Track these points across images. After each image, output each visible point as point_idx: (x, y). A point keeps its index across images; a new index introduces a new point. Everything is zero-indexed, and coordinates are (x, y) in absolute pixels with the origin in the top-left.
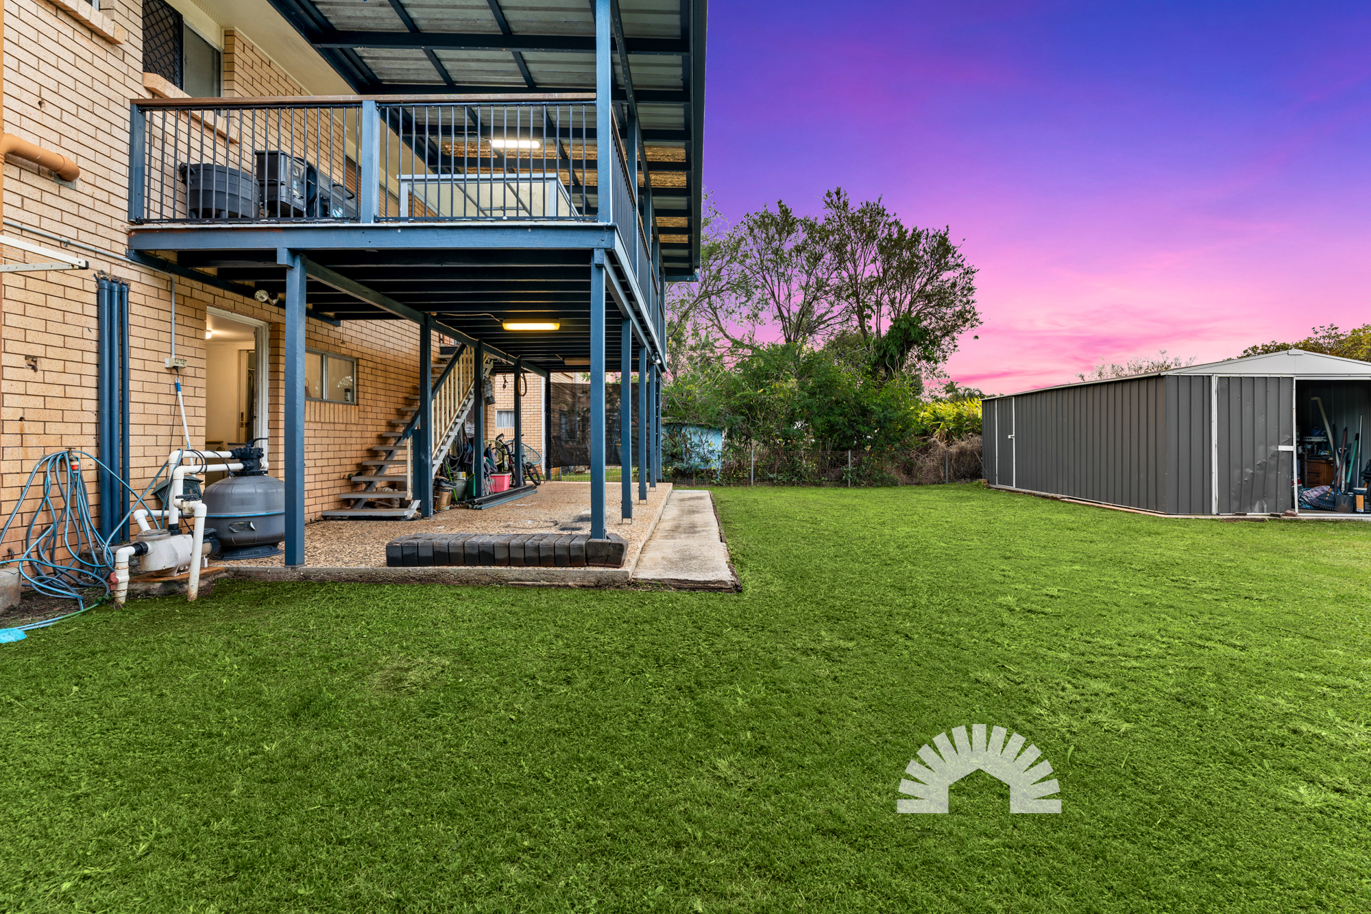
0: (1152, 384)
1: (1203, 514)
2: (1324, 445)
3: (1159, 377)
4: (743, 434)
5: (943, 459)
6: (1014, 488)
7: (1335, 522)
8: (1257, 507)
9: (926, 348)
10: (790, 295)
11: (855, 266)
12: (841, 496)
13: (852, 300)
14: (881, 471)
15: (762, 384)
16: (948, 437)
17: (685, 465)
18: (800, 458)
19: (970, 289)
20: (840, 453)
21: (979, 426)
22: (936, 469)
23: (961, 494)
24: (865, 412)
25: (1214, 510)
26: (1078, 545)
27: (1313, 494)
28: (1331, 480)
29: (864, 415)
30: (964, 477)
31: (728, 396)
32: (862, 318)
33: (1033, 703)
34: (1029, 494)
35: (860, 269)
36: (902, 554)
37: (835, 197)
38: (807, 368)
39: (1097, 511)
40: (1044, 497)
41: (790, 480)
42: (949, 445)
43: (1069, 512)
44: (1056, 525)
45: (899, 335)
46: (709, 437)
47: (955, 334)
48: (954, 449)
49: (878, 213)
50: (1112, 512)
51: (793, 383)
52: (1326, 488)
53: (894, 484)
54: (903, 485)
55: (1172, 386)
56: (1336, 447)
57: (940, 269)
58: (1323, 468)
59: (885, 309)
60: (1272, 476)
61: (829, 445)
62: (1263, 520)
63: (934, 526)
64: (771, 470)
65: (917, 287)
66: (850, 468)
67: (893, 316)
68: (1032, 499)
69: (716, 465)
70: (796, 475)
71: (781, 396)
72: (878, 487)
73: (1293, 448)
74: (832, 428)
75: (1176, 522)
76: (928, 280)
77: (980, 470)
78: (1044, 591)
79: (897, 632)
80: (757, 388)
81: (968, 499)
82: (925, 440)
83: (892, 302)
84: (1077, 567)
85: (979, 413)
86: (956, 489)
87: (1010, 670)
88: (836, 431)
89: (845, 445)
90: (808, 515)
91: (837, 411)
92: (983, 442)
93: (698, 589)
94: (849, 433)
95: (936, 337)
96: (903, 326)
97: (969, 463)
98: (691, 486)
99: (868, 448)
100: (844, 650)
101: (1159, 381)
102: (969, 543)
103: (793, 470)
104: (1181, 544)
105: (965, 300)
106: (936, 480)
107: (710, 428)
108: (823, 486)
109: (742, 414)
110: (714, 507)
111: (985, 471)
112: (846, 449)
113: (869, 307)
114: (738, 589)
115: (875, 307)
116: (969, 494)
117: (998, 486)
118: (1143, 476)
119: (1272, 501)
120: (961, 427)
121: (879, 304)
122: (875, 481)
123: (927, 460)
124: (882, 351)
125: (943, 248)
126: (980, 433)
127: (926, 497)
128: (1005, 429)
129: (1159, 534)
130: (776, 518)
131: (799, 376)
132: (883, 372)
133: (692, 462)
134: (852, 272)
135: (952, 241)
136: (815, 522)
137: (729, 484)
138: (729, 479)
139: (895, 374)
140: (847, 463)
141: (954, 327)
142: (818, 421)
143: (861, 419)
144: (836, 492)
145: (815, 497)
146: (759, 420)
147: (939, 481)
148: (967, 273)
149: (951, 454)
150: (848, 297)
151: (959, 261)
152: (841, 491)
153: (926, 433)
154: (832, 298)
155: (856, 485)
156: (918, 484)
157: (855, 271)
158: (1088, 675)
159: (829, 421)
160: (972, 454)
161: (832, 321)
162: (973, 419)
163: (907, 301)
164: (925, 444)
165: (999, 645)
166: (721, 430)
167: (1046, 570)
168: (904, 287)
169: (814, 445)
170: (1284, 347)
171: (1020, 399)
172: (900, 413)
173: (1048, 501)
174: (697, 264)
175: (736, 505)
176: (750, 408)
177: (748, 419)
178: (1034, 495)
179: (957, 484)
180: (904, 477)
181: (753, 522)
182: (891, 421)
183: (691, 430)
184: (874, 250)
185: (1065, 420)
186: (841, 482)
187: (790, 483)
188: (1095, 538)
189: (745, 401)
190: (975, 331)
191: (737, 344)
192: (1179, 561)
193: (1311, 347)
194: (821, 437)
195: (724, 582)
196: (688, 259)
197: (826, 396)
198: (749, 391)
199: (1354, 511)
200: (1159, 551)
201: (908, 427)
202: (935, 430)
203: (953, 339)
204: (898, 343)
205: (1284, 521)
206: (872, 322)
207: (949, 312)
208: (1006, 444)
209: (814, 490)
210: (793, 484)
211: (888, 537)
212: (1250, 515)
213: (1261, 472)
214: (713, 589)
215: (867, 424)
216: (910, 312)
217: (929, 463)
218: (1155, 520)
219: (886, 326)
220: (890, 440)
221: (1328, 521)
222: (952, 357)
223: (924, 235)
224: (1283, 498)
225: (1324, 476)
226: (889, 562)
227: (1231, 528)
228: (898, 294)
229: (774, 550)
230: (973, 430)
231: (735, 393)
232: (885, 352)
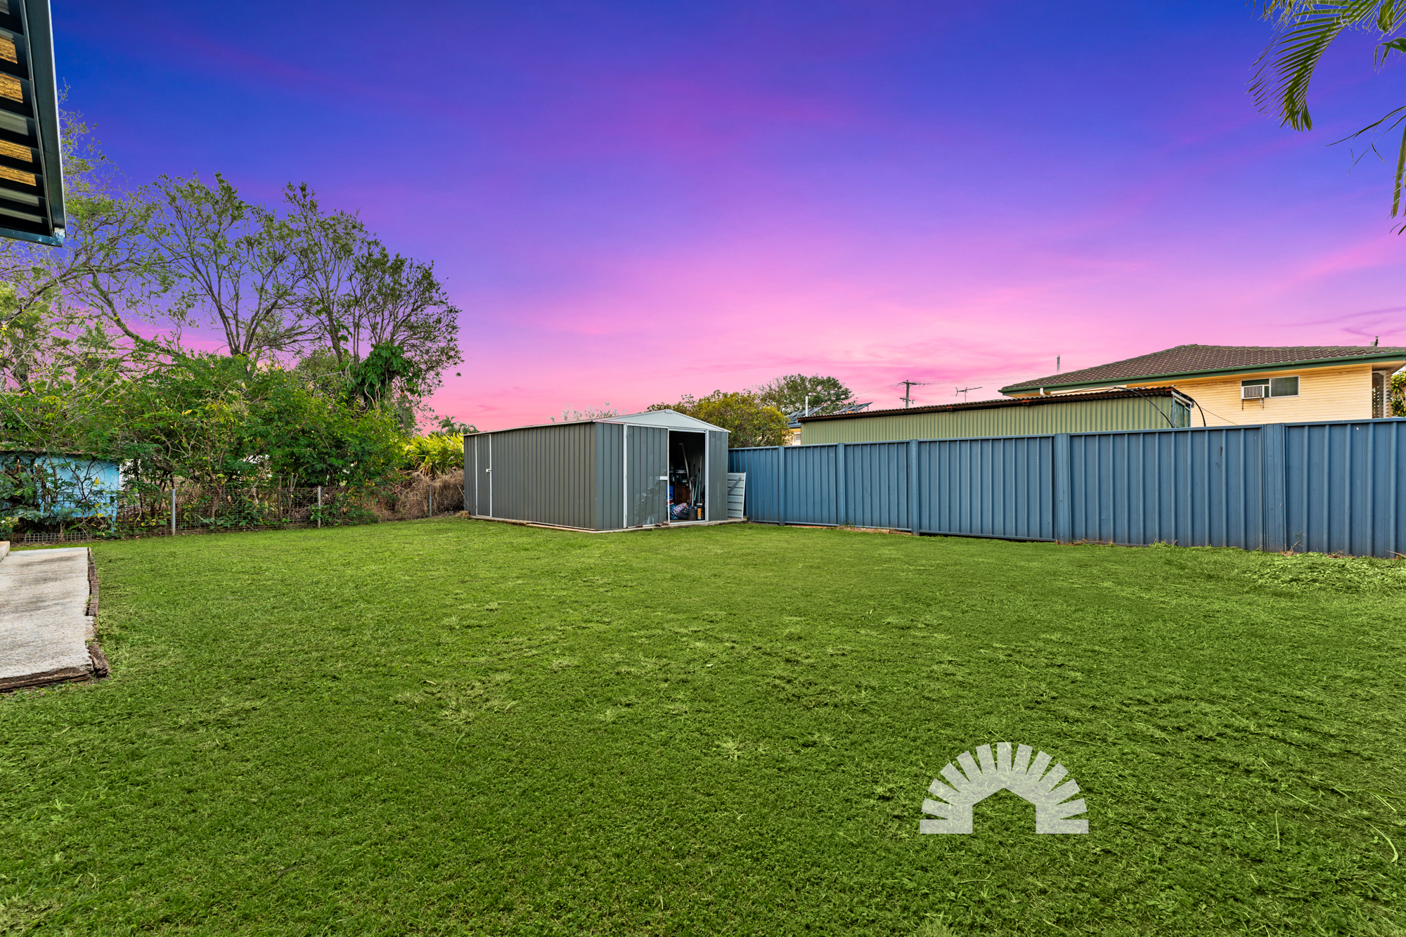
0: (588, 427)
1: (618, 528)
2: (684, 476)
3: (591, 423)
4: (159, 468)
5: (427, 492)
6: (490, 517)
7: (687, 527)
8: (648, 521)
9: (410, 380)
10: (237, 294)
11: (327, 279)
12: (305, 538)
13: (324, 316)
14: (360, 507)
15: (190, 403)
16: (432, 471)
17: (42, 514)
18: (252, 497)
19: (454, 328)
20: (309, 489)
21: (463, 461)
22: (420, 503)
23: (442, 526)
24: (339, 444)
25: (625, 526)
26: (527, 563)
27: (678, 509)
28: (686, 500)
29: (338, 447)
30: (448, 510)
31: (130, 415)
32: (336, 339)
33: (442, 707)
34: (503, 522)
35: (333, 285)
36: (359, 593)
37: (299, 194)
38: (261, 388)
39: (549, 532)
40: (514, 524)
41: (236, 525)
42: (433, 479)
43: (529, 536)
44: (518, 549)
45: (379, 363)
46: (93, 471)
47: (440, 369)
48: (438, 483)
49: (354, 227)
50: (561, 532)
51: (241, 406)
52: (685, 504)
53: (374, 521)
54: (383, 521)
55: (599, 429)
56: (690, 476)
57: (425, 303)
58: (684, 491)
59: (365, 333)
60: (657, 498)
61: (292, 480)
62: (651, 530)
63: (405, 560)
64: (206, 513)
65: (400, 316)
66: (320, 505)
67: (374, 343)
68: (502, 526)
69: (106, 511)
70: (245, 518)
71: (222, 421)
72: (355, 525)
73: (667, 478)
74: (297, 462)
75: (600, 536)
76: (413, 310)
77: (462, 502)
78: (487, 606)
79: (324, 676)
80: (180, 408)
81: (447, 530)
82: (408, 474)
83: (374, 328)
84: (520, 582)
85: (462, 447)
86: (438, 522)
87: (430, 684)
88: (302, 465)
89: (314, 480)
90: (251, 564)
91: (303, 441)
92: (465, 476)
93: (17, 688)
94: (319, 467)
95: (421, 370)
96: (385, 354)
97: (452, 496)
98: (56, 543)
99: (343, 484)
100: (247, 711)
101: (592, 426)
102: (433, 573)
103: (240, 512)
104: (597, 553)
105: (449, 338)
106: (419, 514)
107: (94, 459)
108: (284, 528)
109: (156, 441)
110: (91, 569)
111: (466, 503)
112: (314, 485)
113: (344, 327)
114: (99, 674)
115: (351, 330)
116: (449, 526)
117: (478, 517)
118: (582, 501)
119: (656, 515)
120: (446, 460)
121: (357, 326)
122: (352, 519)
123: (411, 494)
124: (360, 379)
125: (427, 282)
126: (463, 468)
127: (405, 532)
128: (484, 464)
129: (586, 546)
130: (199, 573)
131: (251, 396)
132: (361, 402)
133: (57, 509)
134: (324, 286)
135: (436, 277)
136: (258, 571)
137: (132, 536)
138: (132, 529)
139: (377, 405)
140: (316, 500)
141: (439, 362)
142: (278, 453)
143: (334, 451)
144: (299, 534)
145: (267, 542)
146: (185, 449)
147: (423, 515)
148: (451, 311)
149: (435, 488)
150: (319, 312)
151: (443, 299)
152: (309, 533)
153: (410, 467)
154: (300, 311)
155: (327, 524)
156: (401, 519)
157: (328, 284)
158: (497, 671)
159: (293, 454)
160: (455, 487)
161: (299, 337)
162: (457, 454)
163: (390, 328)
164: (408, 478)
165: (429, 663)
166: (116, 463)
167: (494, 589)
168: (386, 313)
169: (273, 481)
170: (668, 407)
171: (496, 435)
172: (382, 446)
173: (516, 527)
174: (58, 221)
175: (136, 563)
176: (170, 434)
177: (167, 449)
178: (506, 522)
179: (440, 517)
180: (386, 513)
181: (158, 582)
182: (370, 454)
183: (55, 461)
184: (348, 265)
185: (530, 456)
186: (308, 523)
187: (237, 528)
188: (542, 555)
189: (161, 424)
190: (459, 368)
191: (145, 347)
192: (592, 566)
193: (680, 409)
194: (282, 471)
195: (73, 669)
196: (40, 210)
197: (287, 423)
198: (166, 411)
199: (697, 520)
200: (582, 560)
201: (390, 461)
202: (420, 464)
203: (437, 374)
204: (379, 372)
205: (662, 529)
206: (347, 346)
207: (434, 346)
208: (483, 476)
209: (270, 534)
210: (241, 529)
211: (348, 578)
212: (645, 527)
213: (650, 496)
214: (49, 682)
215: (343, 457)
216: (392, 340)
217: (411, 498)
218: (588, 536)
219: (365, 352)
220: (370, 475)
221: (684, 527)
222: (437, 391)
223: (407, 264)
224: (662, 514)
225: (684, 497)
226: (340, 604)
227: (632, 537)
228: (379, 319)
229: (184, 614)
230: (457, 465)
231: (143, 413)
232: (363, 380)
